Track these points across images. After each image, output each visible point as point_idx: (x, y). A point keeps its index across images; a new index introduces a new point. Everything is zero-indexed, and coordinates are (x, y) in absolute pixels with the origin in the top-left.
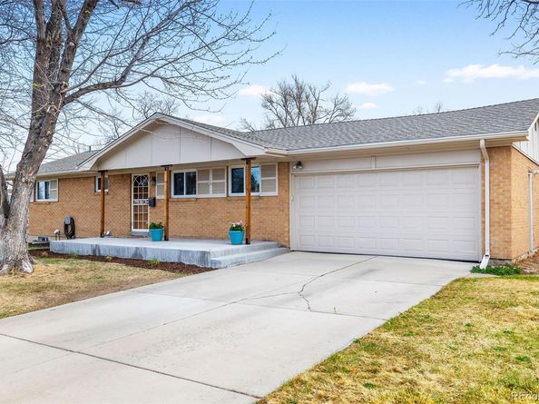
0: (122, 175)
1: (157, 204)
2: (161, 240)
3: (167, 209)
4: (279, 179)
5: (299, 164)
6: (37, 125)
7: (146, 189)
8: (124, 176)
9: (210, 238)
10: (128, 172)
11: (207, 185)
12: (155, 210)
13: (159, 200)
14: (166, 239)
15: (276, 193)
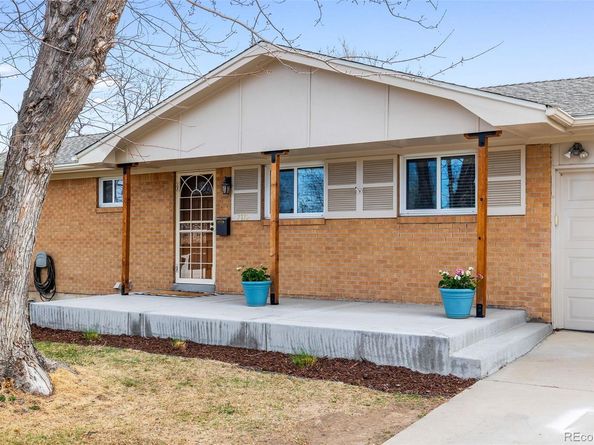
0: (157, 176)
1: (235, 231)
2: (265, 304)
3: (277, 239)
4: (528, 181)
5: (577, 149)
6: (63, 30)
7: (208, 202)
8: (161, 176)
9: (357, 300)
10: (170, 169)
11: (353, 192)
12: (227, 242)
13: (238, 223)
14: (274, 302)
15: (521, 210)
